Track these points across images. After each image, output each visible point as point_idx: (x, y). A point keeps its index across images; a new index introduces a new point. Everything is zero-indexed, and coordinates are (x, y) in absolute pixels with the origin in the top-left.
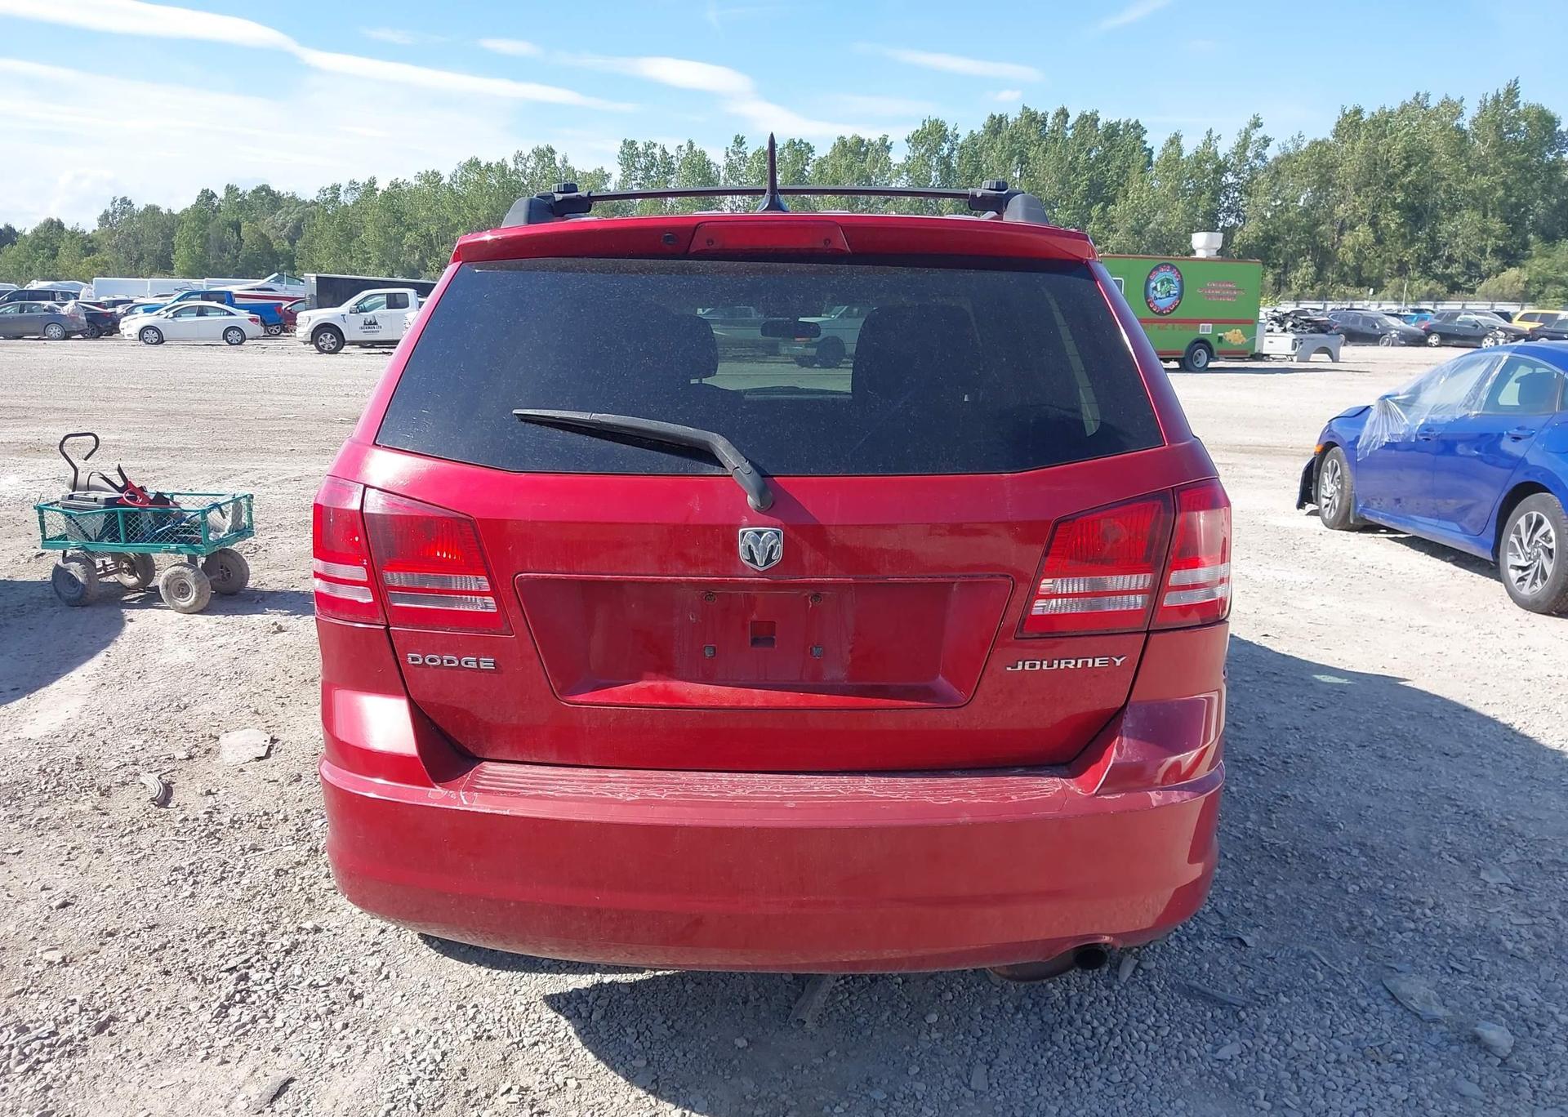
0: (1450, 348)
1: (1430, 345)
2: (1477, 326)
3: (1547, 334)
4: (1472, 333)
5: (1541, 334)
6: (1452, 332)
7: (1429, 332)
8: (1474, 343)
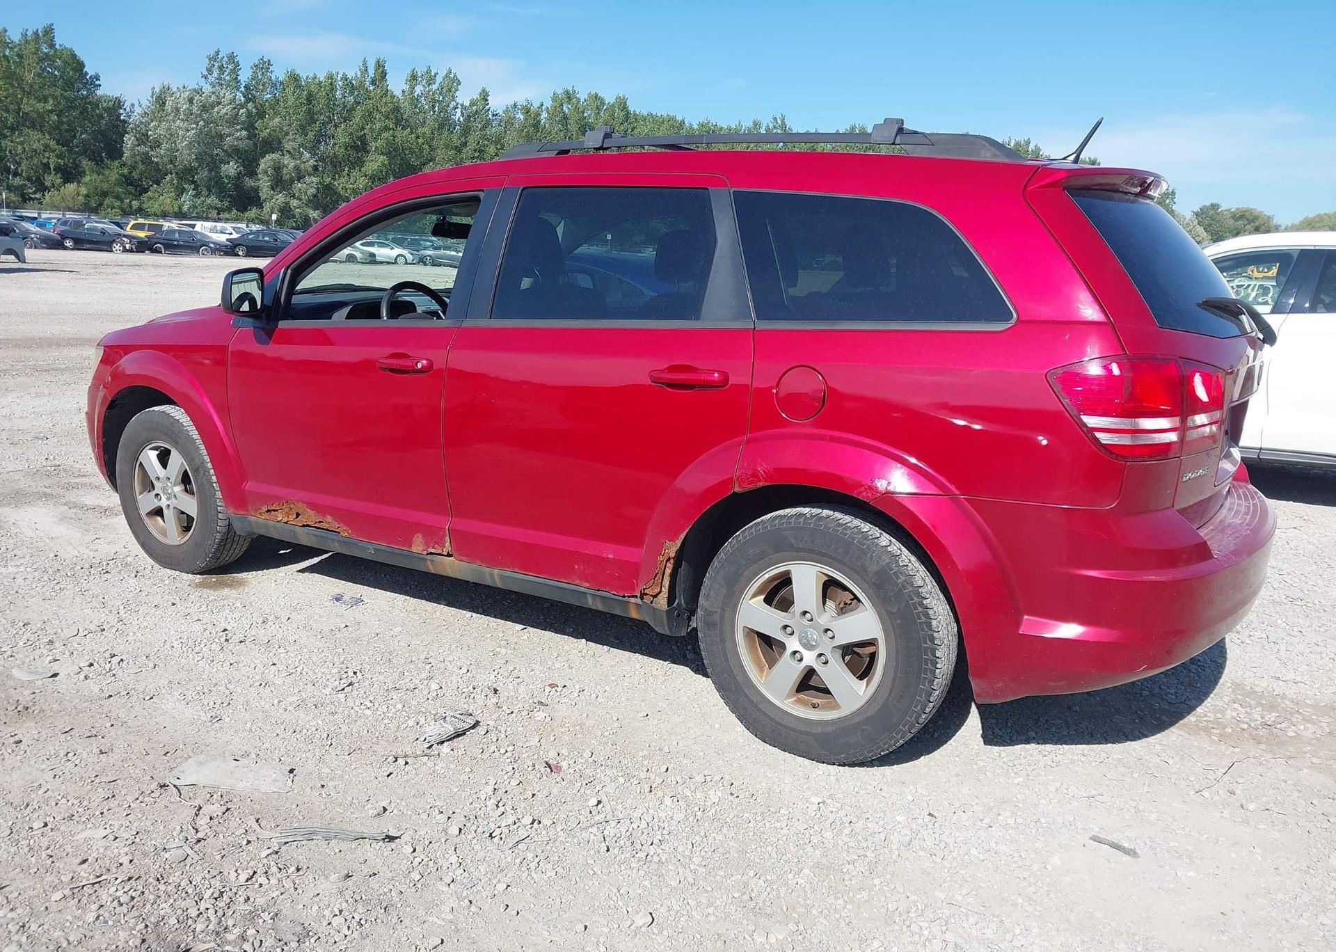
0: (82, 251)
1: (65, 248)
2: (104, 233)
3: (161, 241)
4: (102, 238)
5: (156, 240)
6: (84, 237)
7: (64, 236)
8: (105, 247)
